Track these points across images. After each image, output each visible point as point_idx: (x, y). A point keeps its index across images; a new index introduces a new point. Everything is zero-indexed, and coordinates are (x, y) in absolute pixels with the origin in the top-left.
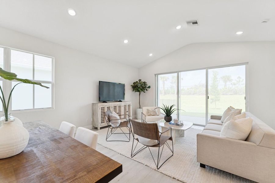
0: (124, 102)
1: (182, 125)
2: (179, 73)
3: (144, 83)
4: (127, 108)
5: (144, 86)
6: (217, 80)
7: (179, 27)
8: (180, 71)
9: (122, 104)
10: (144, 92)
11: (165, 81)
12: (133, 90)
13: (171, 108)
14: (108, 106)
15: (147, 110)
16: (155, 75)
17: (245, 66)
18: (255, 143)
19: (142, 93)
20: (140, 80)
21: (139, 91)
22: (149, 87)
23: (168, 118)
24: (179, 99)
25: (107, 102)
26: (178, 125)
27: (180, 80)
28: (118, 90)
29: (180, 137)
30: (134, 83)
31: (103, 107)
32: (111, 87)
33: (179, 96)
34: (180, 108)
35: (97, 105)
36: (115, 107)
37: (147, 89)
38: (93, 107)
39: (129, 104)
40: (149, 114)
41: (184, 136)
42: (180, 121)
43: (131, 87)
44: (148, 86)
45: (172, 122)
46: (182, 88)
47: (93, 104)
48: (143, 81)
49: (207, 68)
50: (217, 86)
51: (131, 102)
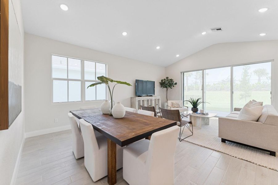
0: (154, 96)
1: (207, 114)
2: (204, 71)
3: (171, 80)
4: (157, 102)
5: (171, 83)
6: (248, 74)
7: (204, 33)
8: (205, 69)
9: (153, 98)
10: (171, 88)
11: (188, 77)
12: (161, 87)
13: (197, 100)
14: (143, 100)
15: (172, 103)
16: (181, 73)
17: (270, 62)
18: (262, 122)
19: (169, 89)
20: (167, 78)
21: (166, 87)
22: (176, 84)
23: (195, 109)
24: (204, 94)
25: (141, 97)
26: (204, 114)
27: (205, 75)
28: (149, 86)
29: (205, 125)
30: (162, 80)
31: (139, 100)
32: (145, 84)
33: (204, 91)
34: (206, 101)
35: (135, 98)
36: (148, 100)
37: (174, 85)
38: (131, 100)
39: (158, 99)
40: (173, 106)
41: (209, 125)
42: (205, 112)
43: (159, 84)
44: (174, 83)
45: (199, 112)
46: (207, 84)
47: (131, 98)
48: (170, 78)
49: (232, 66)
50: (248, 81)
51: (160, 97)
